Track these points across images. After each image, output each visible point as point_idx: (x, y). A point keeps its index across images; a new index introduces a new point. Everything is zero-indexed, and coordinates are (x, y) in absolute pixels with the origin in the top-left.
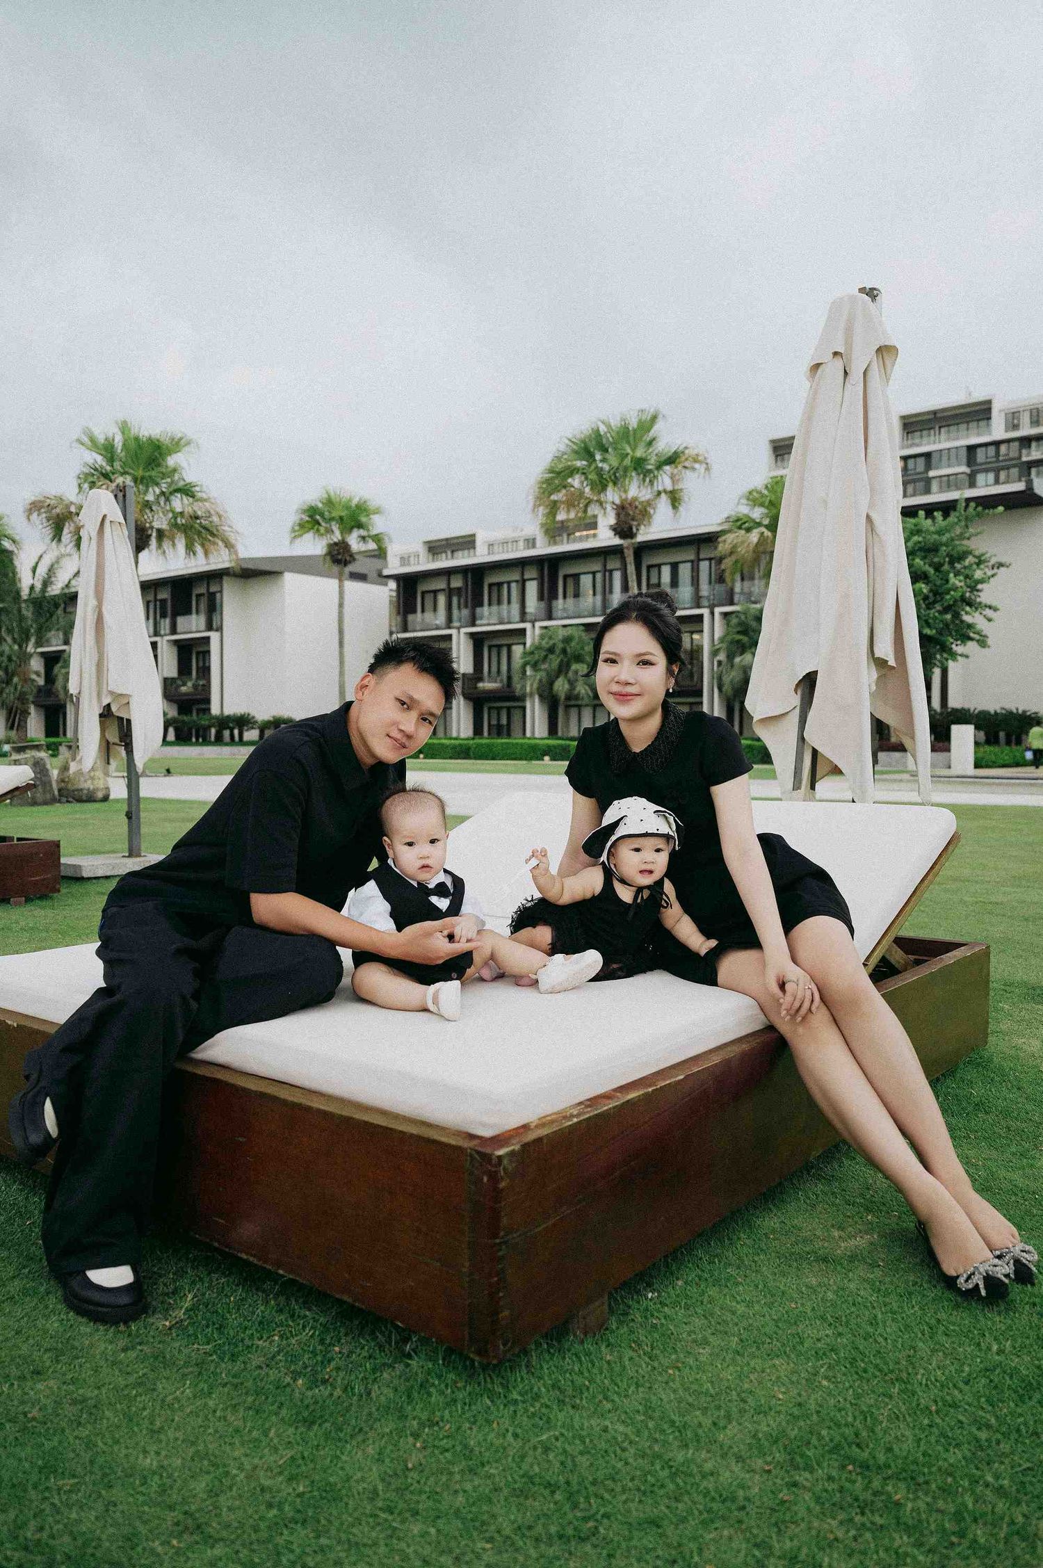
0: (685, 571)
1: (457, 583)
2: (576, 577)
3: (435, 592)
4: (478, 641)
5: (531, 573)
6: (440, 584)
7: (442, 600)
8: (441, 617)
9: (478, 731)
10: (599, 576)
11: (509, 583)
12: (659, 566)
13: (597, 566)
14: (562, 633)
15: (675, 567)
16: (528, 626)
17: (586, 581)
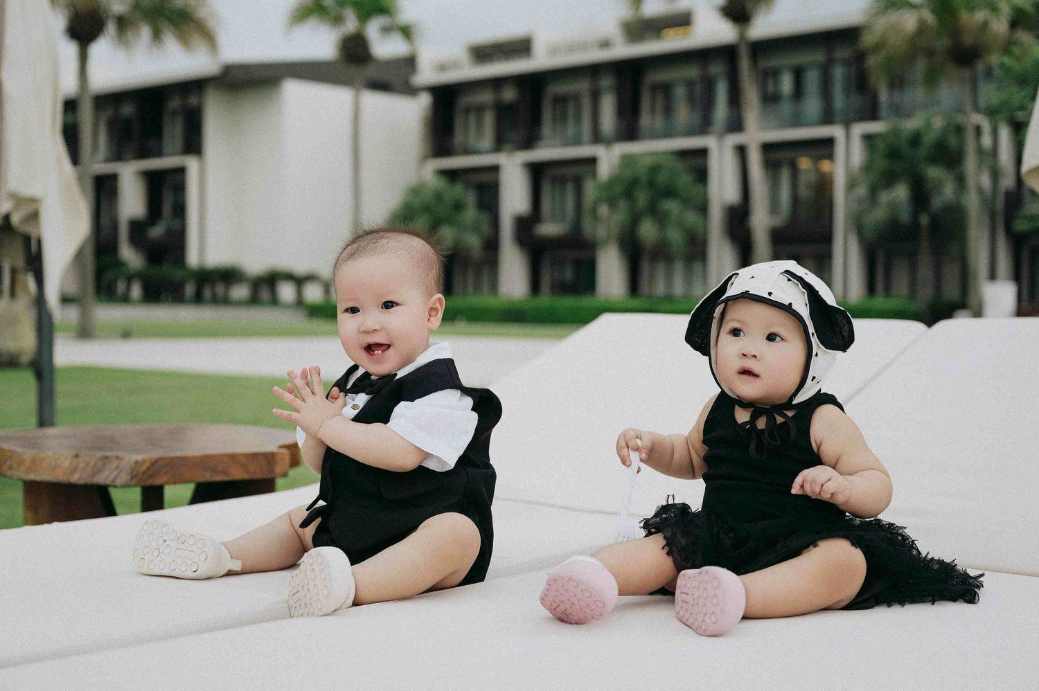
0: (812, 80)
1: (509, 94)
2: (666, 89)
3: (480, 109)
4: (537, 172)
5: (607, 82)
6: (486, 97)
7: (489, 119)
8: (487, 141)
9: (535, 287)
10: (698, 87)
11: (576, 97)
12: (775, 73)
13: (692, 72)
14: (649, 161)
15: (798, 74)
16: (599, 151)
17: (680, 92)
